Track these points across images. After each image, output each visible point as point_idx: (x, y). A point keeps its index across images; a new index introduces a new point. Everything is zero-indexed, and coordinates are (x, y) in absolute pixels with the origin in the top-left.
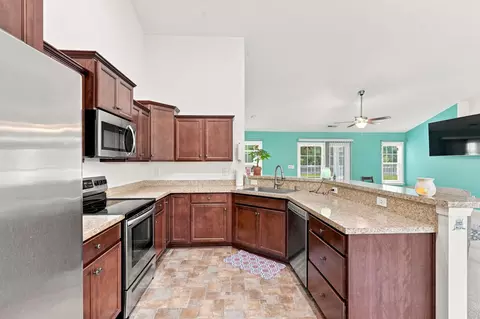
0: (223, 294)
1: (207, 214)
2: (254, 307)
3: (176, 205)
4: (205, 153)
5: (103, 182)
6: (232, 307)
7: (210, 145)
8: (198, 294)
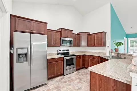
0: (83, 81)
1: (93, 62)
2: (86, 87)
3: (86, 58)
4: (95, 44)
5: (68, 50)
6: (81, 84)
7: (96, 42)
8: (79, 78)
